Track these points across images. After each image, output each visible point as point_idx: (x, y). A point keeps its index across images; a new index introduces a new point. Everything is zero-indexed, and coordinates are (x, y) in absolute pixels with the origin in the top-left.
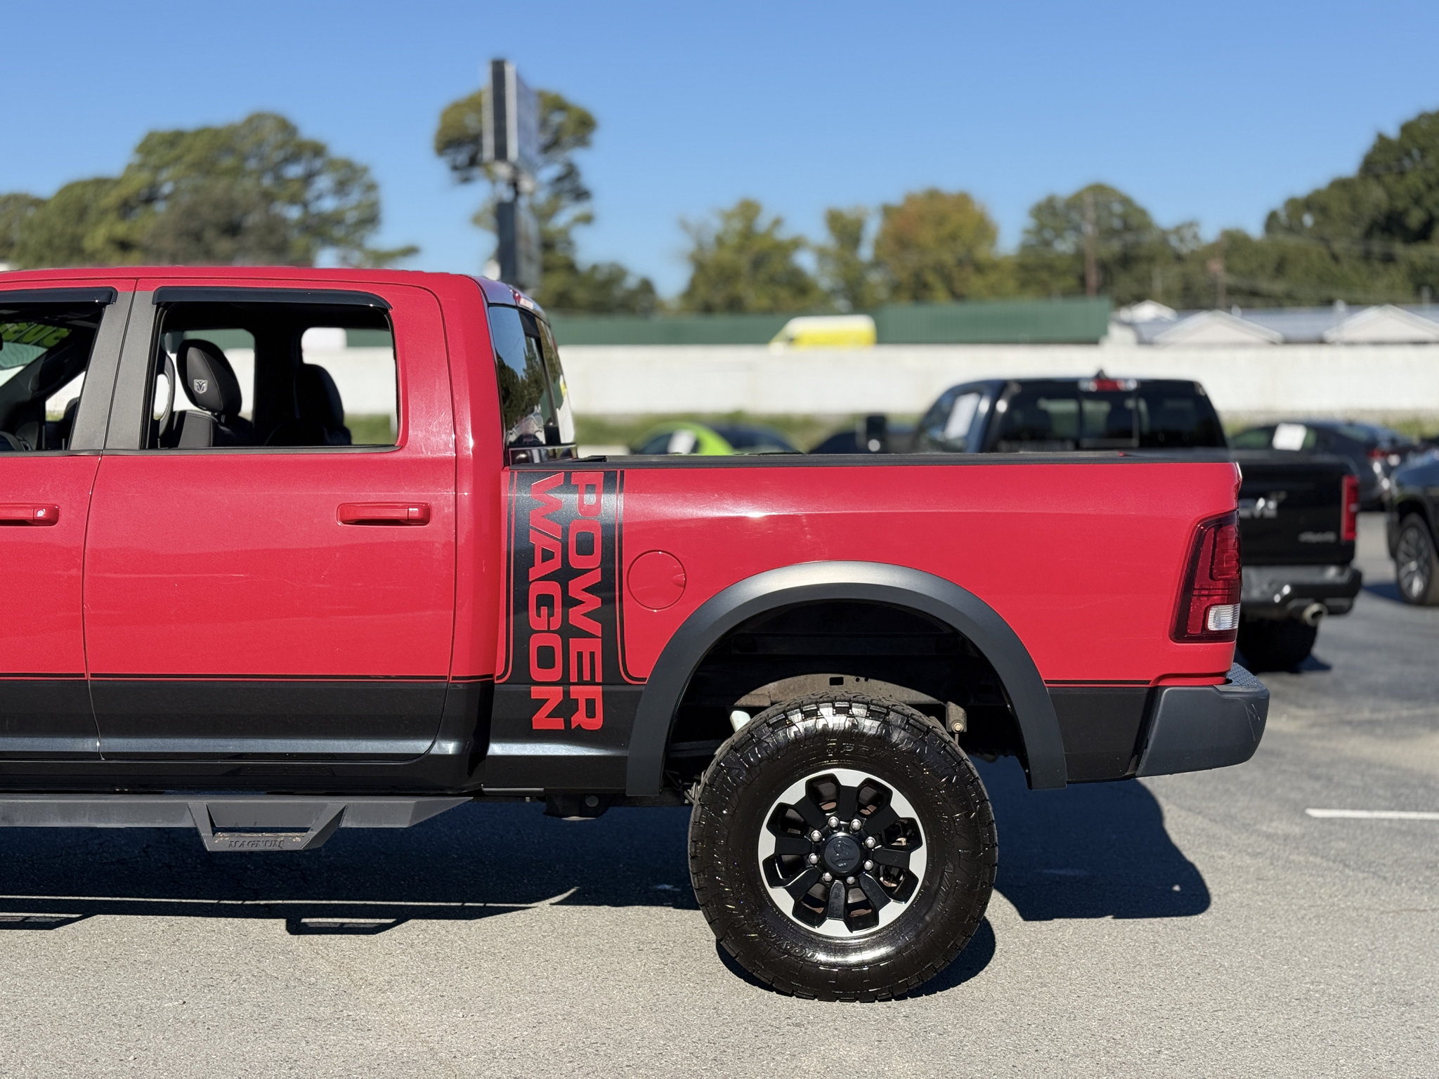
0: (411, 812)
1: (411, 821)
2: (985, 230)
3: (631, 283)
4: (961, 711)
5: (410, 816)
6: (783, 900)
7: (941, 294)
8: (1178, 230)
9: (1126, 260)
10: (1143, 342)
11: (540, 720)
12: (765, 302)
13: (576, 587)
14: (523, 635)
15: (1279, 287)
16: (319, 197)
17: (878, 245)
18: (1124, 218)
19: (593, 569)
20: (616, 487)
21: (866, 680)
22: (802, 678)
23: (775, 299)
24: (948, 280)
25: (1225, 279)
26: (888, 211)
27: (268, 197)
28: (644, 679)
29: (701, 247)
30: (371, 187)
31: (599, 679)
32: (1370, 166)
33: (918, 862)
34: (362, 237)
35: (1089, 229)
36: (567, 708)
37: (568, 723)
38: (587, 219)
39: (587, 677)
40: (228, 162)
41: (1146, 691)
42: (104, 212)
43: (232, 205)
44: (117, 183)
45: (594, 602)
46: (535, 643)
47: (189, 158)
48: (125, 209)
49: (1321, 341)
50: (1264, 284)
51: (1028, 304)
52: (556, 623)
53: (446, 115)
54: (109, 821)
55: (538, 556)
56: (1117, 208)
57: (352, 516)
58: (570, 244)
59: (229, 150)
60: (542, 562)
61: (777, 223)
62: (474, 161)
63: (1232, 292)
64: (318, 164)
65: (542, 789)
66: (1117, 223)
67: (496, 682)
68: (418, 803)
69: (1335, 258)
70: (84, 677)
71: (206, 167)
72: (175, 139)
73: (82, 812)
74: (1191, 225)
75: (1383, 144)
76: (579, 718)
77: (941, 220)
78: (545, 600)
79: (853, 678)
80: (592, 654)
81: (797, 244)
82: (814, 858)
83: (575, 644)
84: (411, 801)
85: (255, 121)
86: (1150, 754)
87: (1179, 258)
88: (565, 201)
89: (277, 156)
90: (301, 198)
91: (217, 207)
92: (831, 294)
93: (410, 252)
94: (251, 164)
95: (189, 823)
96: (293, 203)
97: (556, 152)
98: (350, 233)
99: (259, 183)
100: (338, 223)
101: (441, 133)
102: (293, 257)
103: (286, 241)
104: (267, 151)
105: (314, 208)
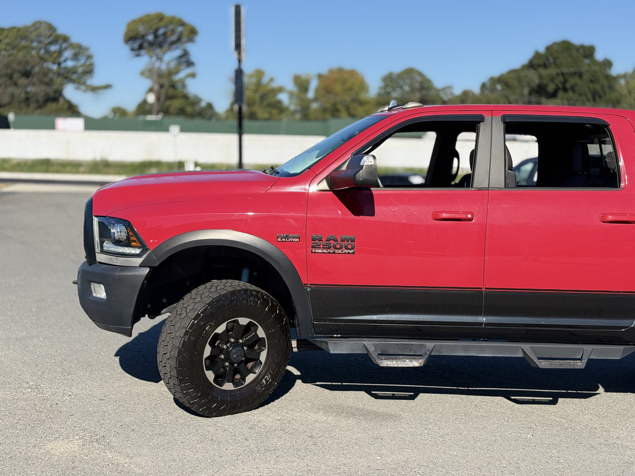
0: (621, 352)
1: (621, 357)
2: (363, 87)
3: (203, 104)
5: (621, 354)
7: (344, 114)
8: (444, 89)
12: (266, 115)
16: (65, 61)
17: (317, 91)
18: (421, 83)
23: (271, 114)
24: (348, 108)
26: (320, 77)
27: (43, 59)
30: (89, 57)
32: (531, 65)
34: (85, 79)
35: (407, 88)
38: (193, 75)
40: (24, 43)
43: (27, 63)
47: (6, 41)
53: (129, 25)
54: (485, 354)
56: (418, 79)
58: (184, 86)
59: (25, 38)
61: (272, 80)
62: (141, 47)
64: (64, 45)
66: (418, 86)
68: (625, 349)
70: (482, 289)
71: (12, 46)
73: (473, 349)
74: (450, 87)
75: (537, 55)
77: (344, 82)
81: (281, 90)
84: (622, 347)
85: (37, 25)
87: (443, 102)
88: (183, 67)
89: (47, 41)
90: (57, 61)
91: (20, 63)
92: (295, 112)
93: (108, 87)
94: (35, 44)
95: (520, 355)
96: (54, 63)
97: (179, 45)
98: (80, 78)
99: (38, 53)
100: (75, 73)
101: (126, 34)
102: (55, 87)
103: (52, 80)
104: (42, 39)
105: (63, 65)
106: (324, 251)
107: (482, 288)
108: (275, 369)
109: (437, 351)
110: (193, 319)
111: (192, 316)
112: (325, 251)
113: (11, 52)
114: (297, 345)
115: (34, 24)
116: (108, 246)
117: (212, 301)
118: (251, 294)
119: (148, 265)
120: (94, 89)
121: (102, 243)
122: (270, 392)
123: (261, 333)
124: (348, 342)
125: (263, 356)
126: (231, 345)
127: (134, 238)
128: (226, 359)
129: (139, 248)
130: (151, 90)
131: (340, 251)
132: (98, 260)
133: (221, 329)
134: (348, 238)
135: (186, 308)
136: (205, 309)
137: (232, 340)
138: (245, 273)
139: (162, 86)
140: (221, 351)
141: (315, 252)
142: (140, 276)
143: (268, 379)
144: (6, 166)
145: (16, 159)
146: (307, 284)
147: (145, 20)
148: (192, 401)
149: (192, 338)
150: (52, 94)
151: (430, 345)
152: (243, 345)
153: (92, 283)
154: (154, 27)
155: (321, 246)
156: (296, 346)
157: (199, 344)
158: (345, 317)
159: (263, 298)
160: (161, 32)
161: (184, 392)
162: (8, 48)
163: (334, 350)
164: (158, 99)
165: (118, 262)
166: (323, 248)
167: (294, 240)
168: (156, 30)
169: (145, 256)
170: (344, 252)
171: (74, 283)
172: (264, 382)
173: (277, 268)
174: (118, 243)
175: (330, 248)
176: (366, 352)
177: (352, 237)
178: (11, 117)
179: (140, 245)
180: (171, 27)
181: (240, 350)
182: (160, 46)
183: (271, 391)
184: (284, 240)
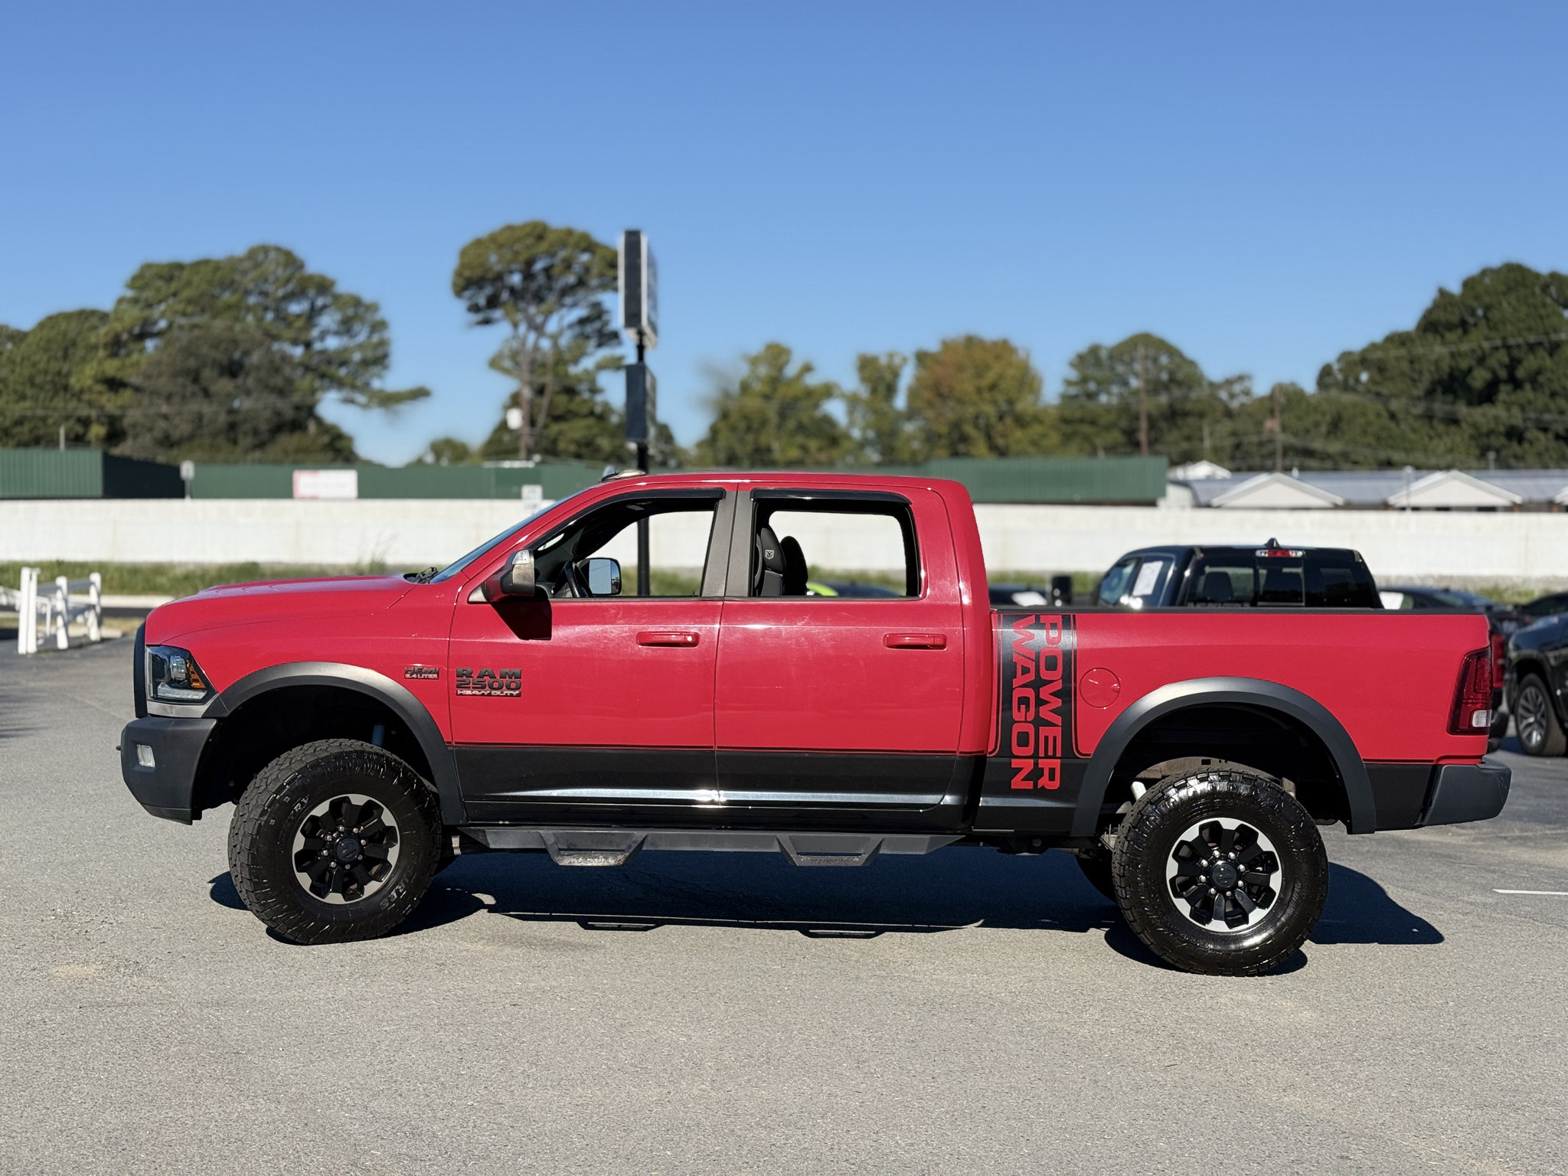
0: (927, 843)
1: (927, 850)
2: (1027, 381)
4: (1292, 784)
5: (926, 847)
6: (1183, 907)
7: (981, 447)
9: (1174, 415)
10: (1200, 505)
11: (1017, 783)
12: (794, 453)
13: (1045, 693)
14: (1008, 724)
15: (1335, 447)
16: (322, 337)
17: (913, 394)
18: (1173, 371)
19: (1056, 681)
20: (1070, 625)
21: (1226, 762)
22: (1182, 759)
23: (804, 449)
24: (988, 434)
25: (1282, 438)
26: (922, 358)
27: (270, 334)
28: (1089, 755)
29: (727, 394)
30: (380, 326)
31: (1059, 754)
32: (1430, 325)
33: (1276, 881)
34: (369, 378)
35: (1135, 382)
36: (1036, 774)
37: (1035, 785)
38: (617, 364)
39: (1050, 753)
40: (227, 297)
41: (1430, 768)
42: (94, 348)
43: (235, 343)
44: (104, 317)
45: (1058, 703)
46: (1016, 729)
47: (186, 294)
48: (115, 346)
49: (1385, 506)
50: (1317, 445)
51: (1072, 461)
52: (1031, 716)
53: (464, 253)
54: (723, 847)
55: (1019, 672)
56: (1165, 359)
57: (892, 643)
58: (596, 389)
59: (230, 285)
60: (1023, 674)
61: (807, 369)
62: (493, 302)
63: (1287, 451)
64: (321, 301)
65: (1013, 831)
66: (1164, 376)
67: (988, 755)
68: (931, 838)
69: (1393, 416)
71: (204, 303)
72: (171, 272)
73: (705, 840)
74: (1241, 378)
75: (1444, 299)
76: (1044, 781)
77: (980, 371)
78: (1024, 701)
79: (1218, 760)
80: (1055, 738)
81: (828, 391)
82: (1203, 878)
83: (1044, 731)
84: (928, 837)
85: (258, 255)
86: (1434, 809)
87: (1229, 414)
88: (591, 344)
89: (280, 293)
90: (303, 337)
91: (215, 345)
92: (863, 444)
93: (420, 394)
94: (252, 300)
95: (777, 849)
96: (295, 342)
97: (581, 293)
98: (354, 375)
99: (260, 320)
100: (343, 363)
101: (458, 274)
102: (296, 398)
103: (289, 381)
104: (269, 288)
105: (318, 346)
106: (474, 692)
107: (712, 747)
108: (413, 876)
109: (652, 845)
110: (274, 793)
111: (272, 788)
112: (476, 692)
113: (197, 320)
114: (460, 844)
115: (253, 253)
116: (165, 690)
117: (306, 766)
118: (368, 758)
119: (214, 716)
120: (389, 400)
121: (156, 685)
122: (406, 912)
123: (388, 819)
124: (516, 831)
125: (393, 855)
126: (338, 836)
127: (195, 676)
128: (331, 858)
129: (202, 690)
130: (515, 401)
131: (498, 693)
132: (149, 711)
133: (321, 809)
134: (511, 673)
135: (267, 778)
136: (293, 779)
137: (341, 828)
138: (378, 731)
139: (540, 391)
140: (324, 844)
141: (461, 694)
142: (203, 731)
143: (401, 891)
144: (162, 580)
145: (180, 564)
146: (450, 743)
147: (502, 240)
148: (275, 917)
149: (272, 822)
150: (289, 414)
151: (639, 834)
152: (359, 837)
153: (139, 746)
154: (523, 257)
155: (471, 685)
156: (458, 845)
157: (284, 830)
158: (509, 792)
159: (389, 764)
160: (539, 266)
161: (262, 902)
162: (190, 309)
163: (495, 843)
164: (531, 421)
165: (173, 712)
166: (473, 688)
167: (431, 676)
168: (529, 263)
169: (210, 702)
170: (504, 694)
171: (118, 749)
172: (395, 894)
173: (404, 719)
174: (174, 683)
175: (483, 687)
176: (544, 847)
177: (517, 671)
178: (187, 470)
179: (204, 687)
180: (562, 254)
181: (353, 844)
182: (539, 299)
183: (408, 910)
184: (415, 676)
